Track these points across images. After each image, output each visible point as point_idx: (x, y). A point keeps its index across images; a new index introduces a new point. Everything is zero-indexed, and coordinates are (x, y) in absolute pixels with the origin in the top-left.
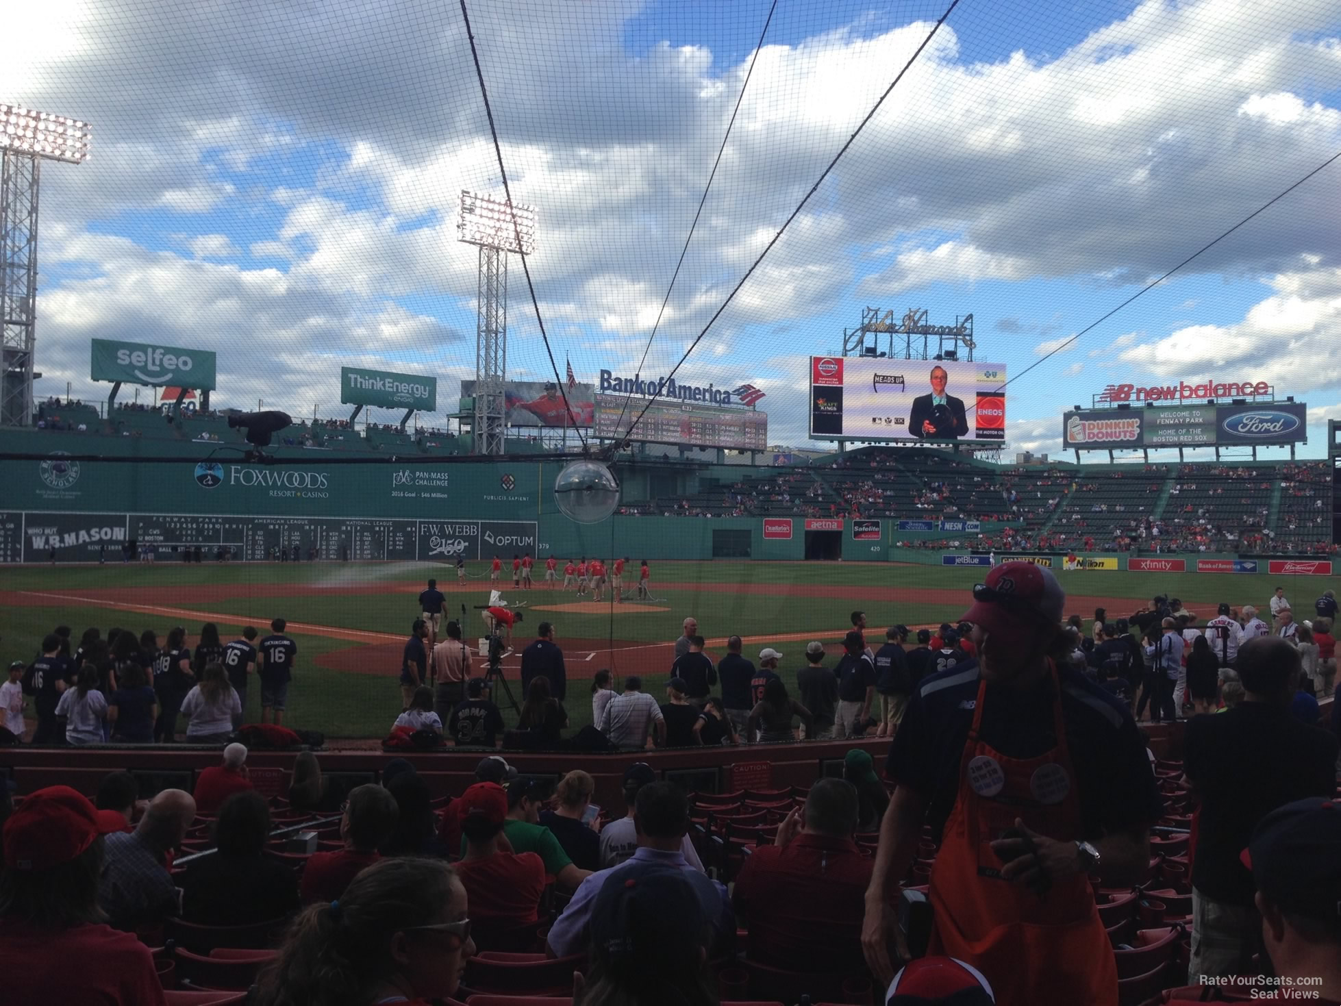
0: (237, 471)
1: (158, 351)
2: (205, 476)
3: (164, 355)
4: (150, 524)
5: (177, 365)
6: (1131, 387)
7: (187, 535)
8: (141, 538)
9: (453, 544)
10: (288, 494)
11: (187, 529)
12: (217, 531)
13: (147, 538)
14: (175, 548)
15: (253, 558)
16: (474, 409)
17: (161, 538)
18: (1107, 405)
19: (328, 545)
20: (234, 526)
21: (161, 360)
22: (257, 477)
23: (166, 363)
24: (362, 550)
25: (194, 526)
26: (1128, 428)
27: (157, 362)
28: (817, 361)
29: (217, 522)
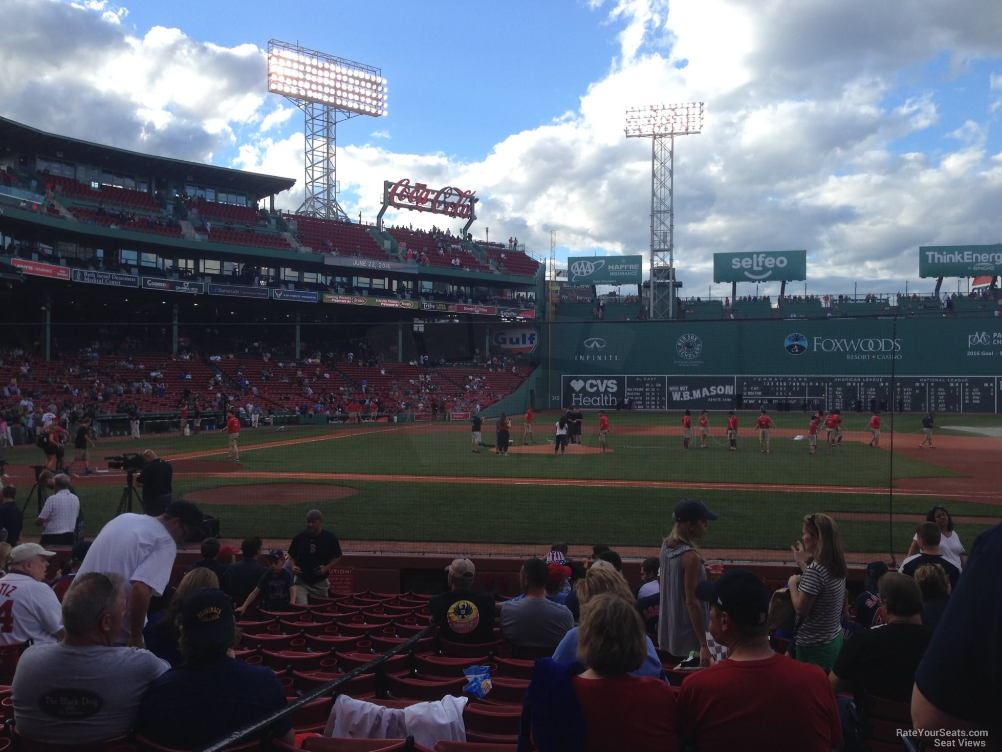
0: (819, 341)
1: (761, 256)
2: (793, 346)
3: (765, 258)
4: (751, 383)
5: (775, 264)
7: (779, 391)
8: (745, 394)
10: (864, 357)
11: (779, 386)
12: (803, 388)
13: (749, 393)
14: (770, 401)
17: (760, 393)
19: (902, 399)
20: (817, 384)
21: (763, 262)
22: (836, 345)
23: (767, 264)
24: (937, 404)
25: (785, 384)
27: (761, 264)
29: (803, 381)
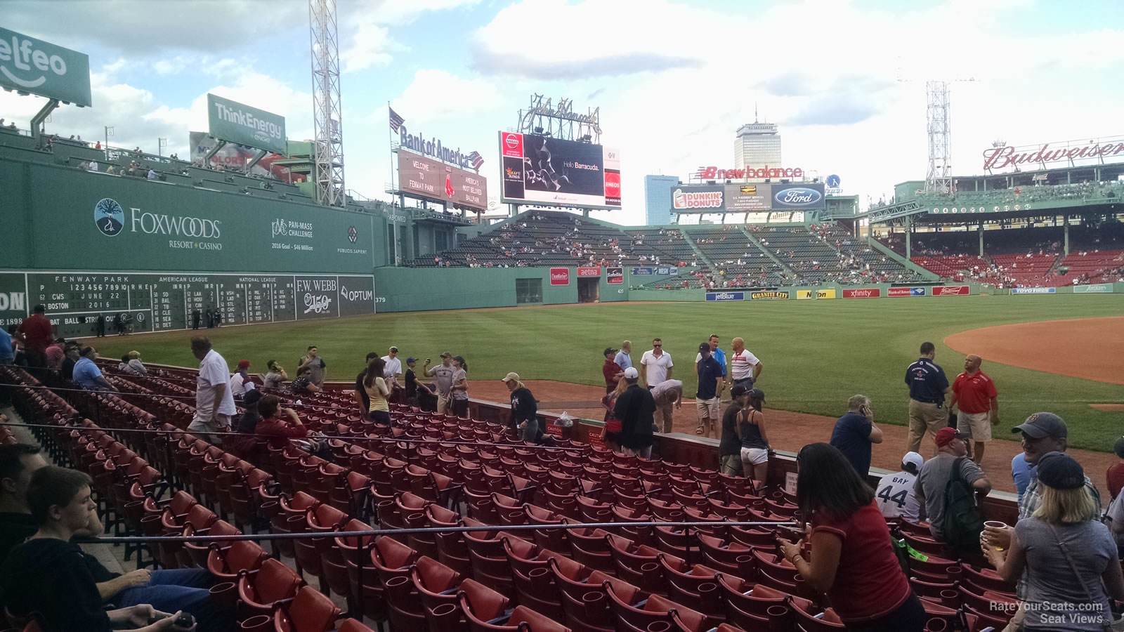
0: (138, 215)
1: (26, 43)
2: (105, 221)
3: (33, 49)
5: (49, 66)
6: (715, 169)
7: (93, 300)
9: (320, 300)
10: (187, 245)
11: (92, 292)
12: (123, 294)
14: (82, 319)
15: (161, 328)
16: (314, 157)
17: (66, 306)
18: (698, 181)
19: (226, 307)
20: (140, 287)
21: (30, 56)
22: (157, 224)
23: (36, 61)
24: (254, 311)
25: (100, 288)
26: (714, 199)
27: (26, 59)
28: (505, 135)
29: (123, 282)
